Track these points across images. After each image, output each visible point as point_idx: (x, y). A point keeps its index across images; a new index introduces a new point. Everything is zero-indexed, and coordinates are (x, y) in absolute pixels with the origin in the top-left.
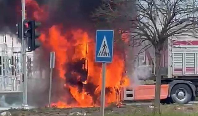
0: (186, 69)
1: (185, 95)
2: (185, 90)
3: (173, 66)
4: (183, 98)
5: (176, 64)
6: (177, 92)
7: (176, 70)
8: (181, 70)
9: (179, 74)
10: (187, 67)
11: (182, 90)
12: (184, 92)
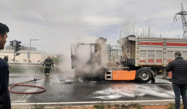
0: (148, 60)
1: (147, 76)
2: (147, 73)
3: (139, 58)
4: (146, 78)
5: (141, 57)
6: (141, 73)
7: (141, 61)
8: (144, 61)
9: (143, 64)
10: (148, 59)
11: (145, 73)
12: (146, 74)
